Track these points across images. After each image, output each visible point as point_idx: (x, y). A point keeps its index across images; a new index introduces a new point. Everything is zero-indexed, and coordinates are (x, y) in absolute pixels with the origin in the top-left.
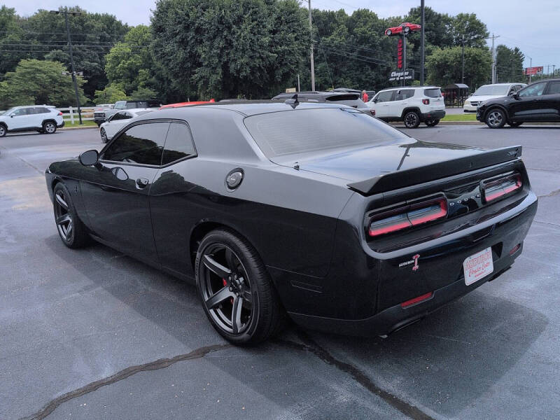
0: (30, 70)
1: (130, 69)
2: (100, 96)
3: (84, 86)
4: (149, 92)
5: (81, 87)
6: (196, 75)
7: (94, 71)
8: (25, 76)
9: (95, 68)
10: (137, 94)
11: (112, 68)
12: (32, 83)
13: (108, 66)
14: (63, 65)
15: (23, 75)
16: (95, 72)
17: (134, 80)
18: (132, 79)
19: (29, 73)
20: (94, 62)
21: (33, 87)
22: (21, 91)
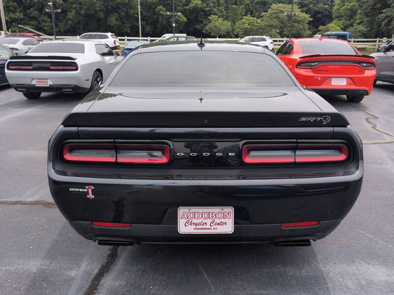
0: (276, 11)
1: (351, 10)
2: (322, 30)
3: (310, 23)
4: (362, 28)
5: (308, 24)
6: (383, 15)
7: (324, 11)
8: (272, 16)
9: (326, 9)
10: (352, 29)
11: (338, 9)
12: (275, 20)
13: (335, 8)
14: (299, 8)
15: (271, 15)
16: (325, 13)
17: (352, 18)
18: (351, 17)
19: (275, 13)
20: (326, 5)
21: (275, 22)
22: (267, 26)
